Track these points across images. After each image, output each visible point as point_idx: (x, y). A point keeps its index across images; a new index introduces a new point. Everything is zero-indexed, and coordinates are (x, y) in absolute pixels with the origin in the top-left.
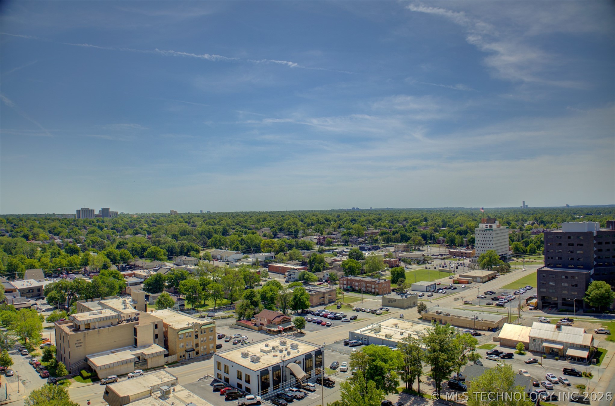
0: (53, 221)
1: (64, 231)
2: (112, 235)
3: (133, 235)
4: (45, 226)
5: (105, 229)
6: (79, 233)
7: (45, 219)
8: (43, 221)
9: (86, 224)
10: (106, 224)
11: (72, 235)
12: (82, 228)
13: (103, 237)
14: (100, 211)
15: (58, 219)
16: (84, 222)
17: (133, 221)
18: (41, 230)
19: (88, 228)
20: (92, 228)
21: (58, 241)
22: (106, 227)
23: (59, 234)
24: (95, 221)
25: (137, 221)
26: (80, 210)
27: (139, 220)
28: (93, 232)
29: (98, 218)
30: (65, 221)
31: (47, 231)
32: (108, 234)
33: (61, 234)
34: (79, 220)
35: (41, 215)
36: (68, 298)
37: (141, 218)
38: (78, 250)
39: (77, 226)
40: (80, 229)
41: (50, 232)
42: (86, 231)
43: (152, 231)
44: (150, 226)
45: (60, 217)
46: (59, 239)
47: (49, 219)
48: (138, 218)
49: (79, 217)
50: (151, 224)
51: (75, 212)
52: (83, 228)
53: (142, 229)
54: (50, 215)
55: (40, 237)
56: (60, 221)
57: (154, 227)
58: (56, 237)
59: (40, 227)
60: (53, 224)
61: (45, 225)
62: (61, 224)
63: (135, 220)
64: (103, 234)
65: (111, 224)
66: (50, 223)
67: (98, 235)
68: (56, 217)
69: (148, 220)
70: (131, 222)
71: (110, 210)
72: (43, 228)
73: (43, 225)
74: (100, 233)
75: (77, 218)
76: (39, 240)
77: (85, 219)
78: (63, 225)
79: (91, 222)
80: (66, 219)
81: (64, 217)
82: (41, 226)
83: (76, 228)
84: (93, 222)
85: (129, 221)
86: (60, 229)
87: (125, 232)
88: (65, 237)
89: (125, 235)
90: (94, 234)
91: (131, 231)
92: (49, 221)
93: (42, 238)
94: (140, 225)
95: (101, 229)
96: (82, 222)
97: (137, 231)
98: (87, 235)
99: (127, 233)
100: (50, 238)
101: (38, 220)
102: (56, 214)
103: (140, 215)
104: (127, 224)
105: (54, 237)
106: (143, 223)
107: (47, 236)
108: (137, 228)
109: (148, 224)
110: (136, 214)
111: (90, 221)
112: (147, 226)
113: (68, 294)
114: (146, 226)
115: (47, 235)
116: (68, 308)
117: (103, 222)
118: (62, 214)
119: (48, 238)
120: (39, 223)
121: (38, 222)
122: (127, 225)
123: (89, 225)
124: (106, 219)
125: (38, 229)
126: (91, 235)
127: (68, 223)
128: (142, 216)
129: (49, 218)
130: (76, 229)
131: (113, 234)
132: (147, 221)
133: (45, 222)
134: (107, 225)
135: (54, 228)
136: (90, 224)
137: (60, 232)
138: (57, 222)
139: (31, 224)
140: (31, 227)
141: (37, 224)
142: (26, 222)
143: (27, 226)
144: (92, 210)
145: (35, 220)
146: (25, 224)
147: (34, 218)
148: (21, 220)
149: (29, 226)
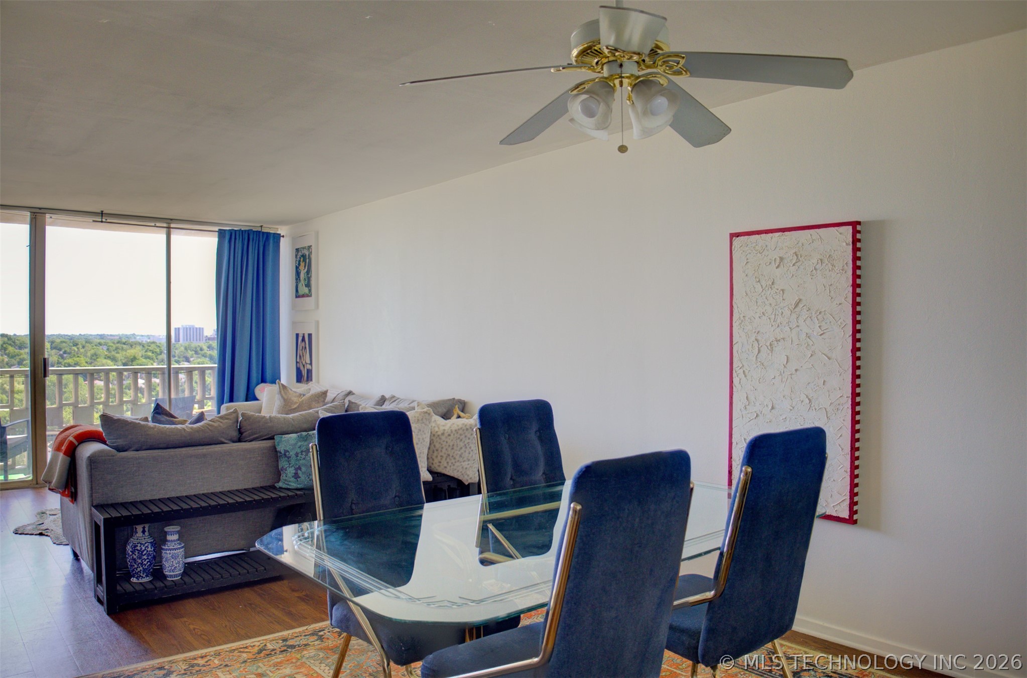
0: (131, 346)
4: (117, 355)
7: (118, 342)
8: (114, 346)
9: (190, 353)
12: (181, 359)
14: (214, 330)
15: (140, 344)
16: (186, 349)
19: (192, 359)
20: (199, 360)
24: (205, 348)
26: (179, 328)
29: (211, 342)
30: (153, 347)
31: (120, 363)
34: (177, 346)
35: (111, 335)
45: (145, 340)
47: (124, 344)
52: (184, 359)
54: (127, 336)
56: (143, 346)
59: (109, 358)
60: (131, 352)
61: (118, 353)
62: (146, 351)
66: (126, 351)
68: (138, 340)
72: (114, 359)
73: (113, 353)
77: (187, 344)
78: (150, 354)
79: (198, 349)
80: (154, 343)
81: (151, 340)
82: (109, 355)
84: (201, 349)
92: (124, 346)
96: (182, 349)
101: (106, 344)
102: (138, 336)
111: (196, 348)
118: (148, 335)
120: (108, 349)
121: (105, 348)
123: (195, 355)
127: (158, 350)
129: (124, 340)
133: (117, 348)
135: (134, 359)
136: (196, 352)
138: (139, 348)
139: (92, 351)
140: (92, 355)
141: (102, 351)
142: (83, 347)
143: (86, 356)
144: (200, 328)
145: (100, 344)
146: (82, 350)
147: (98, 341)
148: (76, 345)
149: (89, 354)
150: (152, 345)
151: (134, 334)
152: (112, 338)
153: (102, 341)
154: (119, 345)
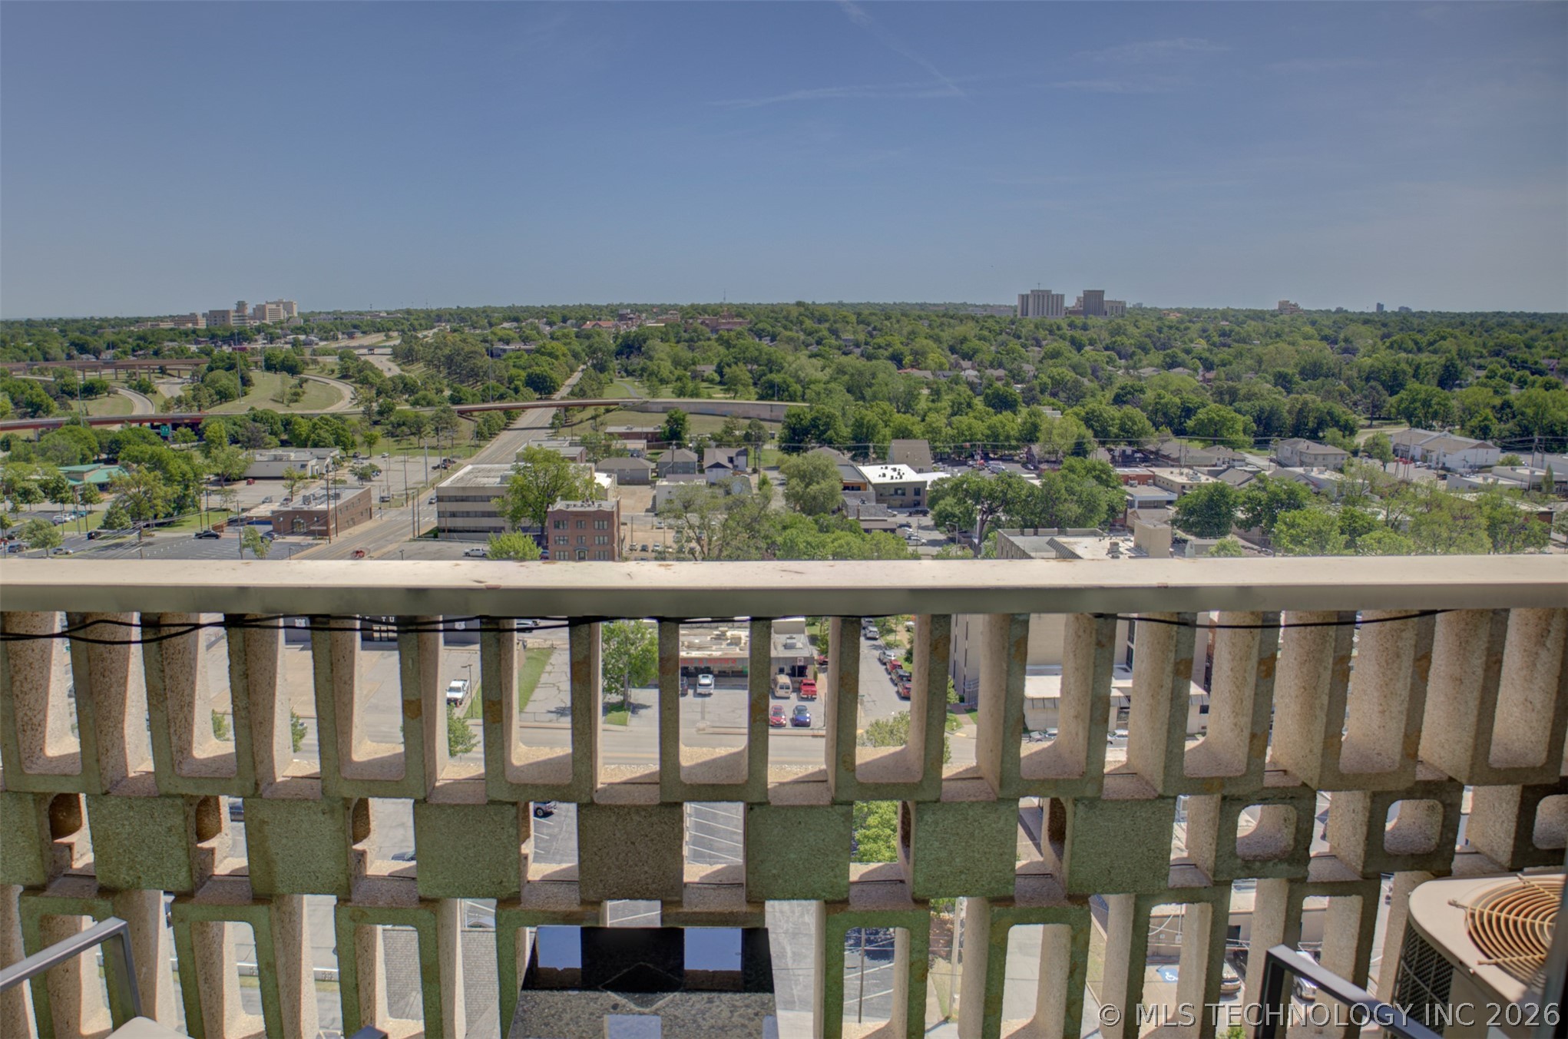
0: (961, 321)
1: (985, 348)
2: (1105, 366)
3: (1163, 367)
4: (942, 334)
5: (1088, 348)
6: (1020, 357)
7: (943, 316)
8: (939, 320)
9: (1042, 333)
10: (1092, 333)
11: (1004, 360)
12: (1030, 342)
13: (1081, 370)
14: (1078, 299)
15: (973, 318)
16: (1036, 327)
17: (1165, 330)
18: (931, 343)
19: (1044, 343)
20: (1055, 344)
21: (971, 374)
22: (1091, 344)
23: (973, 355)
24: (1064, 325)
25: (1177, 329)
26: (1027, 296)
27: (1182, 327)
28: (1055, 355)
29: (1073, 318)
30: (990, 323)
31: (945, 346)
32: (1096, 361)
33: (979, 357)
34: (1024, 322)
35: (935, 305)
36: (982, 519)
37: (1190, 321)
38: (1015, 400)
39: (1019, 337)
40: (1024, 346)
41: (953, 350)
42: (1039, 352)
43: (1216, 360)
44: (1214, 344)
45: (980, 313)
46: (973, 368)
47: (952, 318)
48: (1182, 321)
49: (1025, 313)
50: (1216, 339)
51: (1015, 302)
52: (1034, 342)
53: (1188, 352)
54: (956, 307)
55: (929, 361)
56: (977, 321)
57: (1226, 349)
58: (966, 364)
59: (931, 337)
60: (961, 330)
61: (943, 330)
62: (981, 329)
63: (1170, 327)
64: (1083, 360)
65: (1105, 335)
66: (954, 327)
67: (1068, 363)
68: (971, 311)
69: (1211, 327)
70: (1160, 330)
71: (1106, 298)
72: (937, 340)
73: (937, 331)
74: (1075, 357)
75: (1019, 316)
76: (926, 369)
77: (1038, 319)
78: (986, 333)
79: (1055, 327)
80: (992, 316)
81: (989, 313)
82: (932, 332)
83: (1015, 341)
84: (1059, 328)
85: (1155, 329)
86: (975, 344)
87: (1140, 360)
88: (987, 364)
89: (1141, 368)
90: (1059, 361)
91: (1157, 357)
92: (952, 321)
93: (933, 365)
94: (1185, 343)
95: (1079, 347)
96: (1032, 326)
97: (1174, 356)
98: (1041, 362)
99: (1145, 362)
100: (951, 364)
101: (927, 318)
102: (971, 305)
103: (1187, 312)
104: (1149, 336)
105: (962, 362)
106: (1195, 336)
107: (944, 360)
108: (1177, 349)
109: (1208, 339)
110: (1178, 310)
111: (1051, 326)
112: (1206, 347)
113: (981, 510)
114: (1201, 345)
115: (946, 357)
116: (980, 543)
117: (1085, 328)
118: (984, 306)
119: (947, 366)
120: (930, 325)
121: (926, 323)
122: (1147, 340)
123: (1049, 337)
124: (1094, 320)
125: (925, 342)
126: (1051, 362)
127: (997, 328)
128: (1194, 315)
129: (951, 313)
130: (1014, 344)
131: (1108, 363)
132: (1204, 331)
133: (942, 324)
134: (1095, 336)
135: (964, 340)
136: (1051, 332)
137: (975, 352)
138: (971, 324)
139: (909, 328)
140: (910, 334)
141: (923, 327)
142: (898, 321)
143: (900, 333)
144: (1057, 295)
145: (920, 318)
146: (896, 326)
147: (917, 313)
148: (888, 318)
149: (905, 332)
150: (990, 320)
151: (965, 304)
152: (936, 308)
153: (923, 313)
154: (945, 319)
